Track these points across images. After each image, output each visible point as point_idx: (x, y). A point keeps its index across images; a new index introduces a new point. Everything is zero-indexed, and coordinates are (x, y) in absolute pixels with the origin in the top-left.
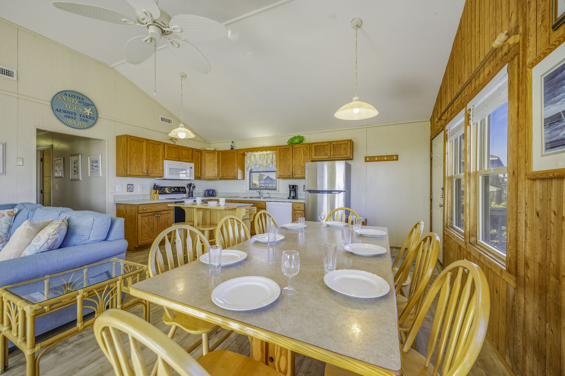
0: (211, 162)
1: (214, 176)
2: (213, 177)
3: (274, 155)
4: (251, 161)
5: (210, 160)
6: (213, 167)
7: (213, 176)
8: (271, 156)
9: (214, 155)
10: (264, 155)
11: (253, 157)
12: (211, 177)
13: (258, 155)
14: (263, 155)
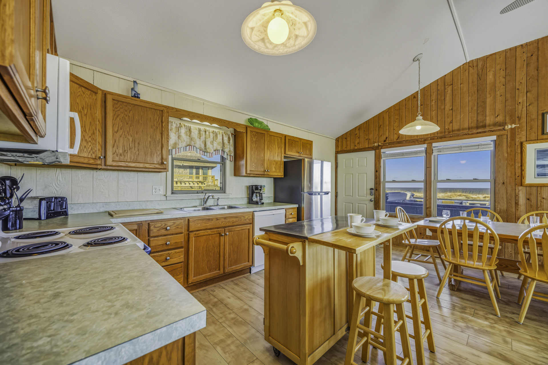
0: (86, 115)
1: (94, 156)
2: (92, 161)
3: (226, 137)
4: (179, 137)
5: (83, 108)
6: (92, 132)
7: (90, 156)
8: (220, 137)
9: (94, 97)
10: (207, 133)
11: (183, 131)
12: (86, 161)
13: (197, 129)
14: (205, 132)
